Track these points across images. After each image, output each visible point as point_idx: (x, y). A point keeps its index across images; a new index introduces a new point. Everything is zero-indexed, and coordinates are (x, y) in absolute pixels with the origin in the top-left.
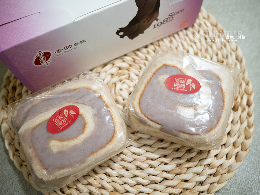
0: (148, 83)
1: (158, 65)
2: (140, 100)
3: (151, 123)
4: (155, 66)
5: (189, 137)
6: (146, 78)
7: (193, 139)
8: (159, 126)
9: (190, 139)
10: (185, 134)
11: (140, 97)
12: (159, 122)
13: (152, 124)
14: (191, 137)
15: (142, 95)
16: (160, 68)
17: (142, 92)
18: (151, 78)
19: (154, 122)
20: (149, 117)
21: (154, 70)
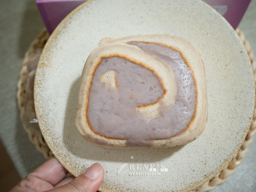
0: (90, 89)
1: (95, 62)
2: (87, 117)
3: (112, 141)
4: (92, 63)
5: (165, 143)
6: (85, 84)
7: (171, 143)
8: (123, 142)
9: (168, 144)
10: (160, 140)
11: (87, 113)
12: (122, 137)
13: (114, 142)
14: (168, 141)
15: (87, 110)
16: (99, 64)
17: (86, 106)
18: (91, 83)
19: (116, 139)
20: (107, 135)
21: (92, 70)
